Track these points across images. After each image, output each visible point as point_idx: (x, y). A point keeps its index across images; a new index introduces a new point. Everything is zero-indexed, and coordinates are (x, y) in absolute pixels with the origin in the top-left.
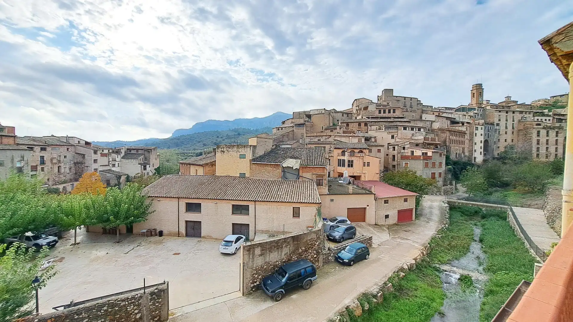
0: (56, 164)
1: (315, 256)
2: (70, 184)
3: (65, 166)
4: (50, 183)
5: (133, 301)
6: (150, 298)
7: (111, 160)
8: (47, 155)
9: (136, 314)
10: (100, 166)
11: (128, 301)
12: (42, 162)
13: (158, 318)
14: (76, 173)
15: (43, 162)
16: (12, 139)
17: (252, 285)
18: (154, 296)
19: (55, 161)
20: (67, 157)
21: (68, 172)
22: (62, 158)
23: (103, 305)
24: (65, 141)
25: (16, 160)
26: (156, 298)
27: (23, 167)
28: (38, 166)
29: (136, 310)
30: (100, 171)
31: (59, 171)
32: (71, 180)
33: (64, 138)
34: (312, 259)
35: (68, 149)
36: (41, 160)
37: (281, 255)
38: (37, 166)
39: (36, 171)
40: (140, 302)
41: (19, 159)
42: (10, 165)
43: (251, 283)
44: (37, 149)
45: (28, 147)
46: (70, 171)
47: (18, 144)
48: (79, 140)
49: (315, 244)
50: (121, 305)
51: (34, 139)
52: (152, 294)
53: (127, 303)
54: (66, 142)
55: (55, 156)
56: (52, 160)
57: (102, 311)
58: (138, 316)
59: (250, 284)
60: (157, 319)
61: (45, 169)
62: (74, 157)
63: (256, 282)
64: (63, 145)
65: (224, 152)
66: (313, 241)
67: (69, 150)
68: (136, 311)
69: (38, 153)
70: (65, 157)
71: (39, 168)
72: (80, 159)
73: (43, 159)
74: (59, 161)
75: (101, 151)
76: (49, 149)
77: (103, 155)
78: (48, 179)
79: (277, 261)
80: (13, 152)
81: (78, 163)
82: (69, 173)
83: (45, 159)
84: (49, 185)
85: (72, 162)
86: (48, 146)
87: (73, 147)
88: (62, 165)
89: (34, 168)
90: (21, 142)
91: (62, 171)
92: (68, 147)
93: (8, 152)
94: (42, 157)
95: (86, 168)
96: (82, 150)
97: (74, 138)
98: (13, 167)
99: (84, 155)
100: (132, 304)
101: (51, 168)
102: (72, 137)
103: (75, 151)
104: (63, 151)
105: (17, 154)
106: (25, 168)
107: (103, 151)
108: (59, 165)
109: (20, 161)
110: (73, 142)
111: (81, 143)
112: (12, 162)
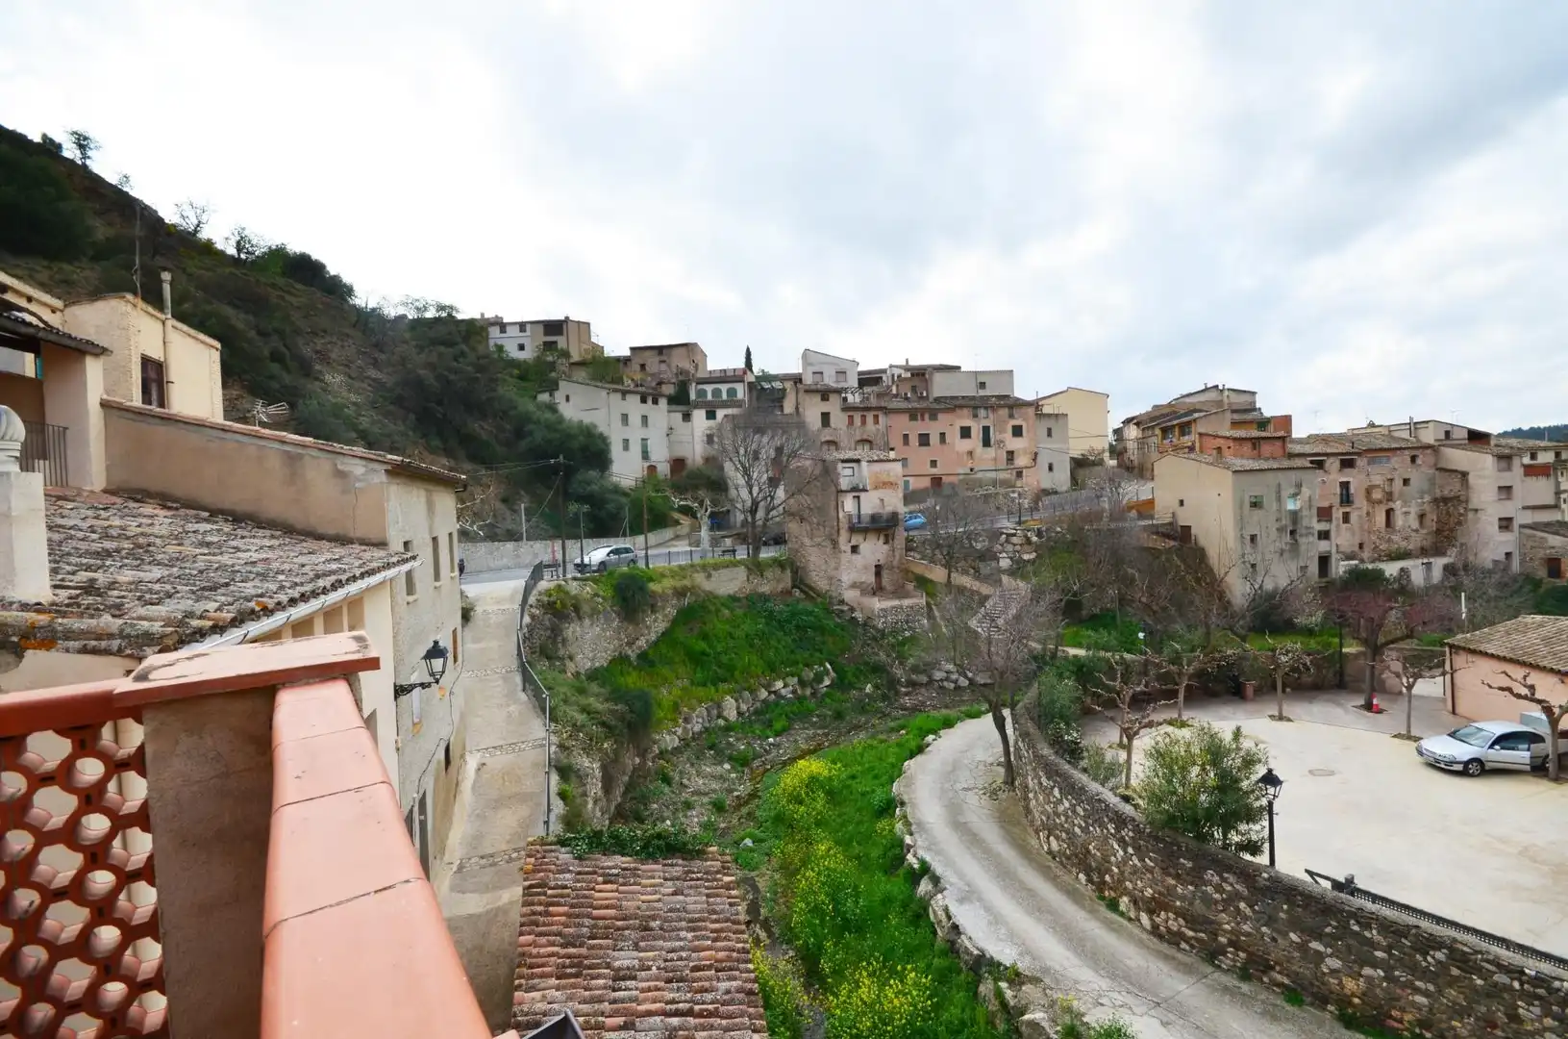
0: (1380, 502)
2: (1420, 561)
3: (1404, 510)
4: (1366, 555)
5: (1541, 991)
8: (1356, 479)
10: (1524, 508)
11: (1521, 982)
12: (1344, 498)
14: (1438, 530)
15: (1346, 498)
16: (1279, 443)
19: (1377, 495)
20: (1411, 482)
21: (1415, 525)
22: (1398, 483)
24: (1405, 435)
25: (1285, 494)
27: (1301, 510)
28: (1334, 510)
30: (1522, 526)
31: (1389, 523)
32: (1424, 552)
33: (1403, 427)
35: (1413, 459)
36: (1342, 494)
38: (1331, 507)
39: (1330, 520)
41: (1292, 491)
42: (1275, 506)
44: (1333, 464)
45: (1312, 462)
46: (1421, 523)
47: (1291, 456)
48: (1449, 428)
51: (1325, 439)
53: (1516, 985)
54: (1408, 437)
55: (1377, 480)
56: (1368, 491)
61: (1354, 517)
62: (1432, 481)
64: (1400, 449)
67: (1419, 461)
69: (1334, 475)
70: (1406, 482)
71: (1338, 514)
72: (1452, 487)
73: (1348, 489)
74: (1389, 496)
75: (1527, 460)
76: (1361, 462)
77: (1530, 471)
78: (1361, 546)
80: (1280, 474)
81: (1445, 500)
82: (1416, 531)
83: (1352, 490)
84: (1362, 561)
85: (1427, 498)
86: (1359, 454)
87: (1429, 451)
88: (1397, 505)
89: (1324, 514)
90: (1298, 449)
91: (1399, 521)
92: (1415, 452)
93: (1270, 475)
94: (1345, 486)
95: (1471, 515)
96: (1459, 458)
97: (1431, 425)
98: (1279, 510)
99: (1464, 475)
100: (1536, 1003)
101: (1368, 514)
102: (1427, 422)
103: (1435, 465)
104: (1399, 464)
105: (1287, 480)
106: (1305, 513)
107: (1533, 457)
108: (1388, 507)
109: (1294, 496)
110: (1428, 437)
111: (1454, 437)
112: (1279, 499)
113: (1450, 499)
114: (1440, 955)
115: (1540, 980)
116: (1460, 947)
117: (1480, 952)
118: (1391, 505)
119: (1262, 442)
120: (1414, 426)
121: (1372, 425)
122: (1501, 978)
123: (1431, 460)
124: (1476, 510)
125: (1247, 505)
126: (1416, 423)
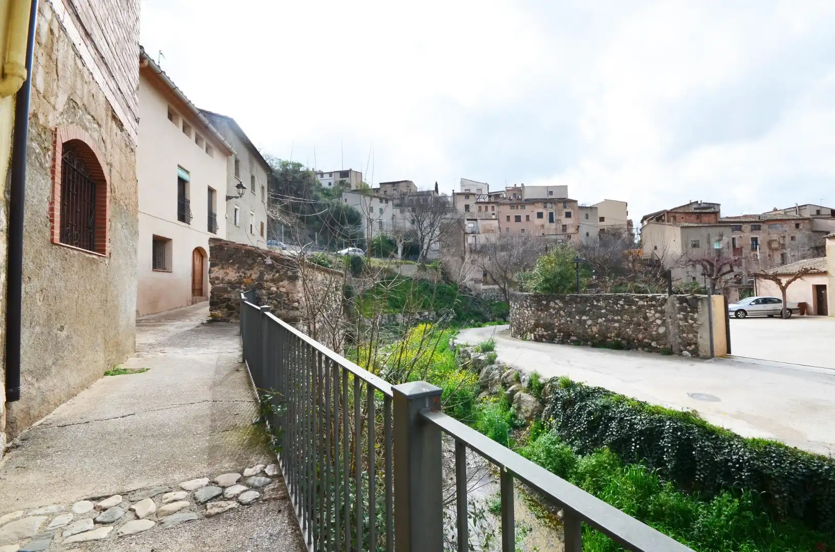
0: (777, 249)
3: (792, 254)
8: (761, 236)
15: (754, 247)
16: (713, 216)
19: (775, 245)
20: (797, 238)
22: (788, 240)
24: (794, 213)
25: (713, 240)
27: (722, 249)
33: (792, 209)
35: (797, 226)
36: (753, 244)
41: (717, 238)
42: (706, 246)
44: (747, 228)
47: (720, 223)
48: (819, 209)
54: (795, 215)
55: (775, 237)
56: (769, 243)
61: (760, 257)
62: (809, 237)
64: (790, 220)
67: (801, 227)
69: (748, 234)
70: (793, 238)
72: (820, 241)
73: (756, 242)
74: (783, 246)
76: (764, 227)
81: (817, 247)
83: (759, 242)
85: (807, 247)
86: (763, 222)
87: (807, 221)
88: (788, 250)
90: (726, 220)
91: (788, 260)
92: (798, 222)
94: (755, 240)
96: (825, 224)
97: (808, 207)
98: (709, 249)
101: (769, 255)
102: (806, 205)
103: (811, 228)
104: (789, 228)
106: (725, 250)
108: (781, 252)
109: (719, 241)
110: (806, 214)
111: (823, 213)
112: (709, 243)
113: (820, 247)
118: (784, 251)
119: (702, 215)
121: (775, 210)
123: (808, 226)
125: (690, 245)
126: (799, 207)
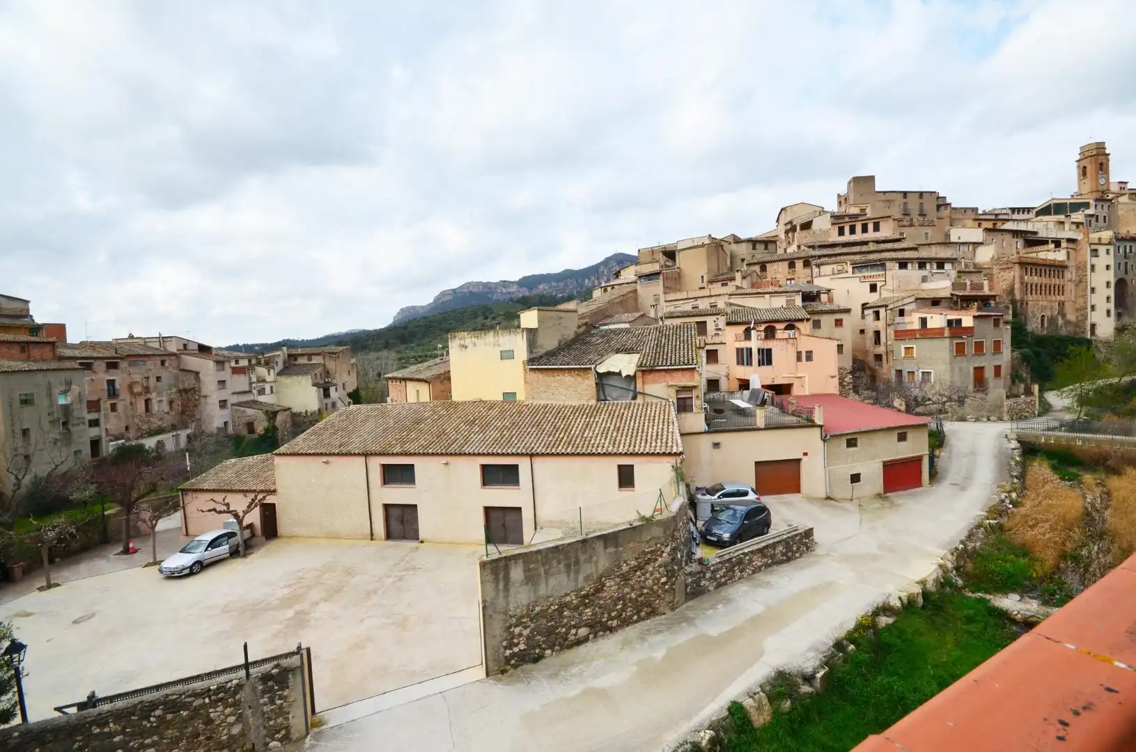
0: (140, 394)
1: (664, 580)
2: (171, 434)
3: (158, 399)
4: (131, 434)
5: (221, 695)
6: (260, 688)
7: (254, 379)
8: (119, 378)
9: (232, 725)
10: (234, 393)
11: (210, 697)
12: (112, 392)
13: (283, 732)
14: (182, 411)
16: (48, 348)
17: (508, 652)
18: (270, 683)
19: (137, 389)
20: (163, 379)
21: (166, 409)
22: (152, 381)
23: (153, 705)
24: (157, 345)
25: (56, 391)
26: (276, 688)
27: (72, 402)
28: (102, 402)
29: (230, 715)
30: (232, 405)
31: (147, 409)
32: (174, 427)
33: (155, 340)
34: (655, 587)
35: (163, 363)
36: (109, 390)
37: (576, 580)
38: (99, 400)
39: (99, 411)
40: (237, 697)
41: (63, 388)
42: (46, 403)
43: (506, 648)
44: (100, 366)
45: (81, 364)
46: (171, 408)
47: (61, 359)
48: (186, 342)
49: (663, 552)
50: (194, 704)
51: (93, 345)
52: (266, 678)
53: (207, 700)
54: (158, 347)
55: (137, 378)
56: (130, 387)
57: (152, 719)
58: (236, 730)
59: (502, 650)
60: (280, 736)
61: (120, 407)
62: (177, 378)
63: (517, 645)
64: (154, 355)
65: (466, 347)
66: (656, 545)
67: (167, 364)
68: (231, 719)
69: (102, 375)
70: (158, 379)
71: (106, 405)
72: (189, 382)
73: (114, 386)
74: (147, 390)
75: (233, 364)
76: (124, 365)
77: (236, 371)
78: (127, 428)
79: (567, 595)
80: (49, 374)
81: (186, 391)
82: (168, 413)
83: (117, 386)
84: (128, 439)
85: (174, 390)
86: (121, 358)
87: (173, 358)
88: (153, 395)
89: (94, 406)
90: (68, 353)
91: (155, 407)
92: (163, 358)
93: (40, 376)
94: (111, 383)
95: (202, 400)
96: (193, 362)
97: (173, 339)
98: (51, 406)
99: (197, 373)
100: (220, 704)
101: (131, 403)
102: (171, 337)
103: (179, 366)
104: (153, 366)
105: (57, 380)
106: (76, 406)
107: (237, 362)
108: (146, 398)
109: (65, 392)
110: (172, 348)
111: (190, 348)
112: (50, 395)
113: (190, 390)
114: (158, 712)
115: (221, 688)
116: (171, 698)
117: (184, 693)
118: (149, 396)
119: (31, 346)
120: (163, 340)
121: (131, 337)
122: (198, 702)
123: (175, 363)
124: (205, 397)
125: (17, 403)
126: (163, 338)
